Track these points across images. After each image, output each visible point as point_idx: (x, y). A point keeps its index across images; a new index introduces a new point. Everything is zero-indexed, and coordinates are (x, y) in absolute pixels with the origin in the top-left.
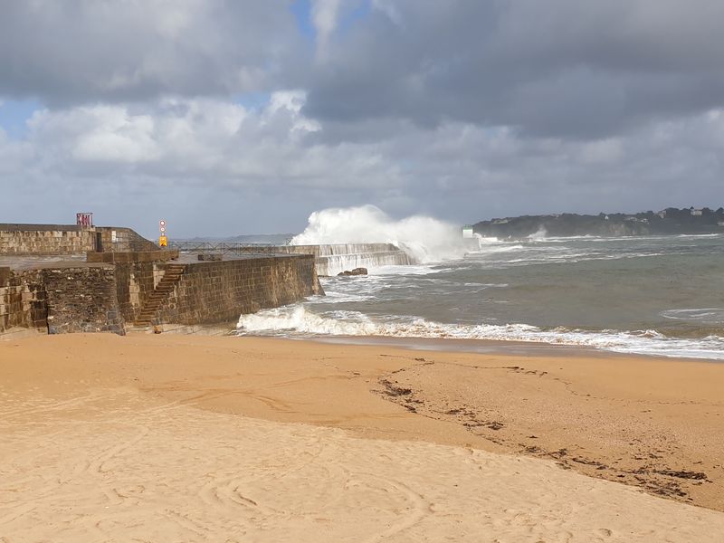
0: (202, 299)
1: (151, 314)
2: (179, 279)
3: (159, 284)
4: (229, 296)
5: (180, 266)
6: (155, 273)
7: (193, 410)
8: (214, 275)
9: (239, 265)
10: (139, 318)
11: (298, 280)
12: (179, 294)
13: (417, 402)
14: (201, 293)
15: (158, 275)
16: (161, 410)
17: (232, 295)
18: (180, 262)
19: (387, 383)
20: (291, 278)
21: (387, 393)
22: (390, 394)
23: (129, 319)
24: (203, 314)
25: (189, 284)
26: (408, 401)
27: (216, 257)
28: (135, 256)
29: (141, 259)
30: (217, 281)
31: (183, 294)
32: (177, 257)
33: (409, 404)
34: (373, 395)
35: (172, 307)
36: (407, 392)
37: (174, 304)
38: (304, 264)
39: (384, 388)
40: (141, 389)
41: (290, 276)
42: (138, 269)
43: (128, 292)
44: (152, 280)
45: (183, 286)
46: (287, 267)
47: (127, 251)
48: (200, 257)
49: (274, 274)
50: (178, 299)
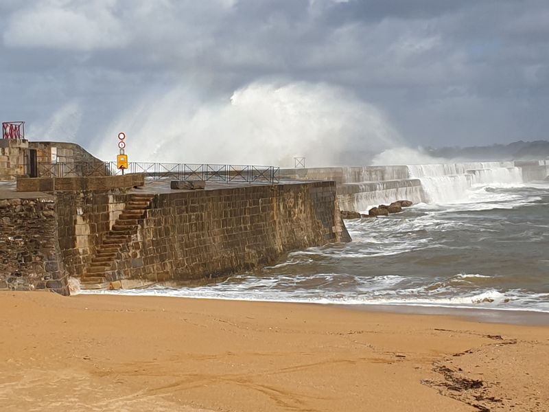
0: (176, 245)
1: (105, 265)
2: (144, 216)
3: (117, 222)
4: (214, 240)
5: (146, 198)
6: (111, 207)
7: (167, 403)
8: (193, 210)
9: (229, 195)
10: (89, 271)
11: (312, 217)
12: (144, 237)
13: (492, 399)
14: (175, 236)
15: (115, 210)
16: (121, 403)
17: (218, 239)
18: (146, 191)
19: (445, 370)
20: (303, 216)
21: (446, 385)
22: (450, 387)
23: (75, 271)
24: (177, 266)
25: (158, 223)
26: (478, 399)
27: (196, 185)
28: (83, 184)
29: (91, 188)
30: (197, 219)
31: (150, 237)
32: (142, 184)
33: (480, 403)
34: (426, 388)
35: (135, 255)
36: (477, 384)
37: (138, 252)
38: (320, 195)
39: (441, 378)
40: (93, 373)
41: (301, 213)
42: (88, 201)
43: (74, 234)
44: (107, 216)
45: (149, 226)
46: (296, 198)
47: (72, 176)
48: (174, 185)
49: (278, 210)
50: (143, 243)
